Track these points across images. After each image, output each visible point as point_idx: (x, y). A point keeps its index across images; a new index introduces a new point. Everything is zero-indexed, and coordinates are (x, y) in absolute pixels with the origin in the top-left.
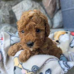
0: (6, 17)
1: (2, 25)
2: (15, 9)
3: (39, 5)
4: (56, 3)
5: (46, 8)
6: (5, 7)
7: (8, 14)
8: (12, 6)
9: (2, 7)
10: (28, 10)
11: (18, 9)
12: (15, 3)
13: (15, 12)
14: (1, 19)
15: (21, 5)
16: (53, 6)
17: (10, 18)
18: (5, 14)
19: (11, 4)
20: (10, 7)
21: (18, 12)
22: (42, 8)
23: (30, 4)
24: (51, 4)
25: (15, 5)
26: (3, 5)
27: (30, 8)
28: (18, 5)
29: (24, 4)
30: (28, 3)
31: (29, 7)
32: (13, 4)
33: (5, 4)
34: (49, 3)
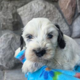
0: (8, 21)
1: (2, 31)
2: (21, 11)
3: (54, 6)
5: (62, 10)
6: (7, 8)
7: (11, 17)
8: (17, 7)
9: (3, 8)
10: (39, 12)
11: (25, 11)
12: (21, 4)
14: (1, 24)
15: (29, 6)
16: (73, 8)
17: (13, 23)
18: (6, 17)
19: (16, 5)
20: (15, 8)
23: (42, 5)
24: (70, 6)
26: (5, 5)
28: (25, 6)
30: (39, 4)
31: (40, 9)
32: (19, 5)
33: (8, 4)
34: (68, 4)
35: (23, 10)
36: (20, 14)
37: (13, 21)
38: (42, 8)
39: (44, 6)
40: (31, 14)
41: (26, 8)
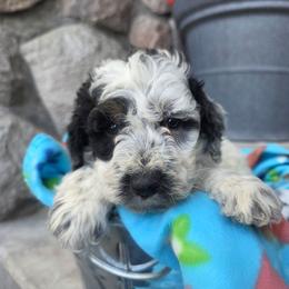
2: (32, 51)
7: (7, 68)
8: (19, 40)
10: (83, 59)
11: (45, 52)
12: (32, 31)
13: (33, 62)
15: (56, 41)
17: (13, 83)
19: (18, 33)
20: (14, 41)
21: (46, 64)
23: (90, 42)
25: (33, 36)
27: (89, 55)
28: (45, 38)
29: (67, 38)
30: (82, 38)
32: (26, 34)
35: (40, 49)
36: (28, 58)
37: (12, 77)
38: (93, 50)
39: (95, 44)
40: (62, 63)
41: (49, 46)
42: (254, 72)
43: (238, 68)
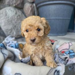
4: (34, 11)
21: (2, 19)
22: (23, 15)
29: (7, 11)
42: (56, 19)
43: (53, 18)
